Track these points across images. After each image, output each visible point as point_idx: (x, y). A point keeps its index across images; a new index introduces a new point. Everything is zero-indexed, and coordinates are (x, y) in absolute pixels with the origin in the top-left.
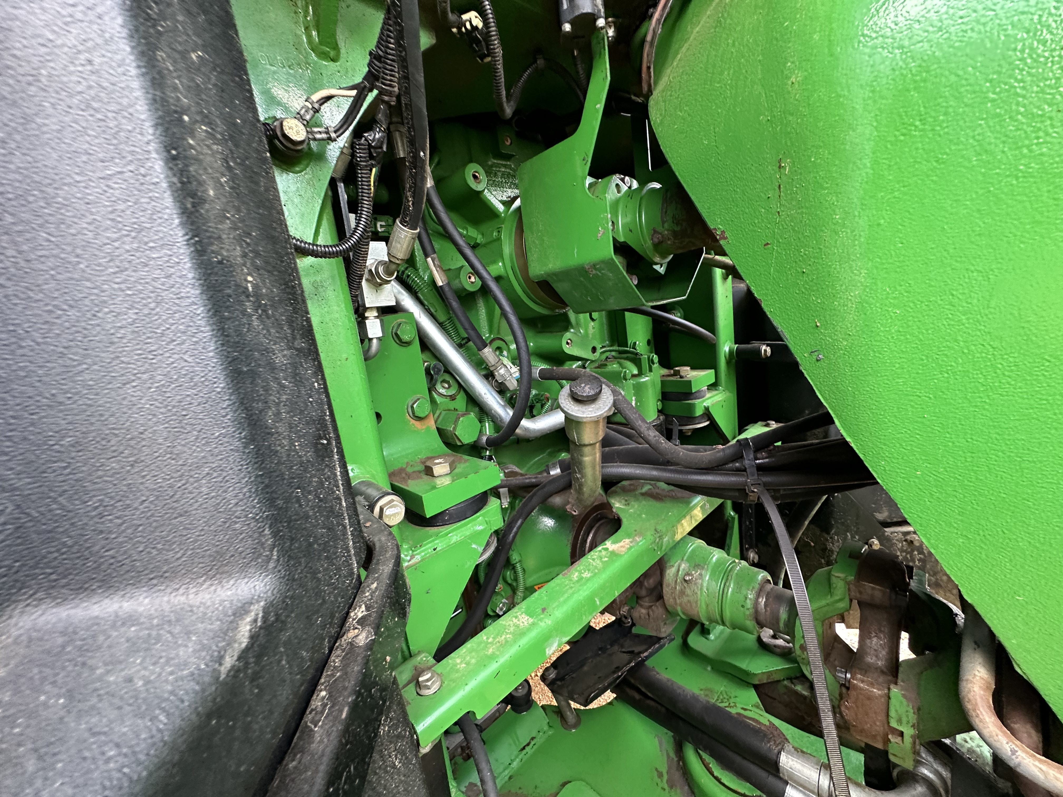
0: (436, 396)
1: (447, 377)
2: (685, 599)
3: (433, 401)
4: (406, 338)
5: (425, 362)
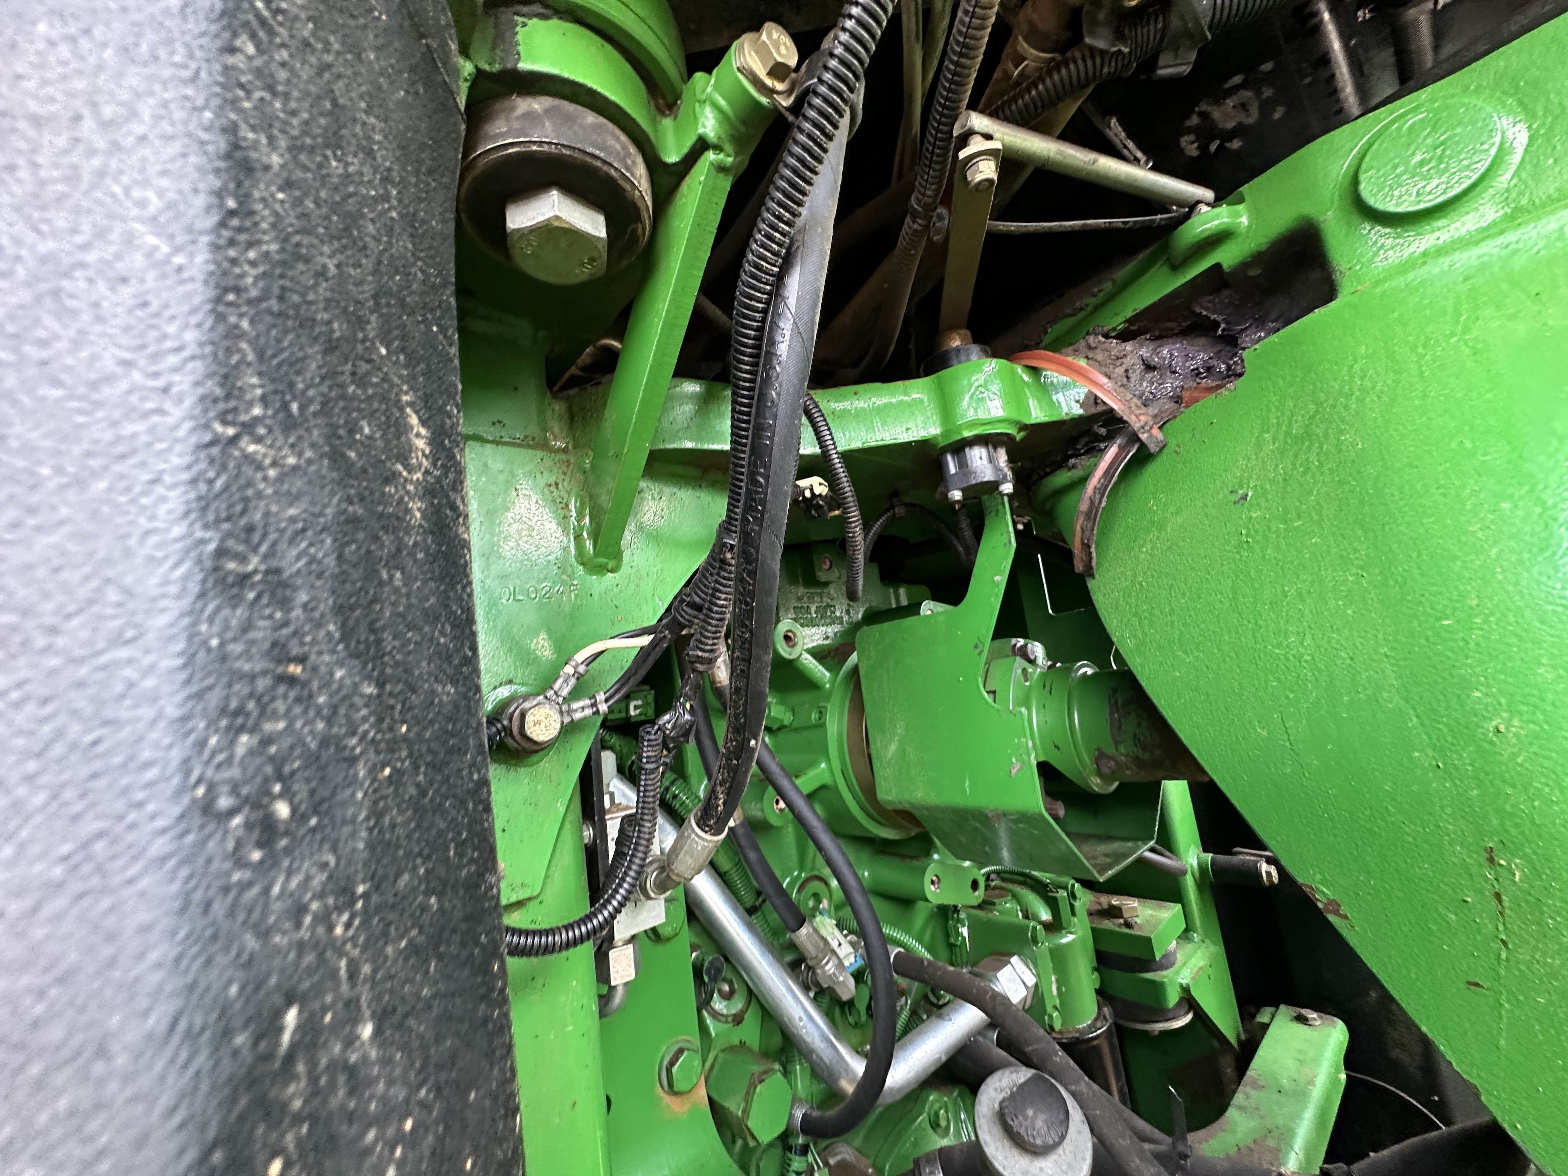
4: (668, 931)
5: (693, 948)
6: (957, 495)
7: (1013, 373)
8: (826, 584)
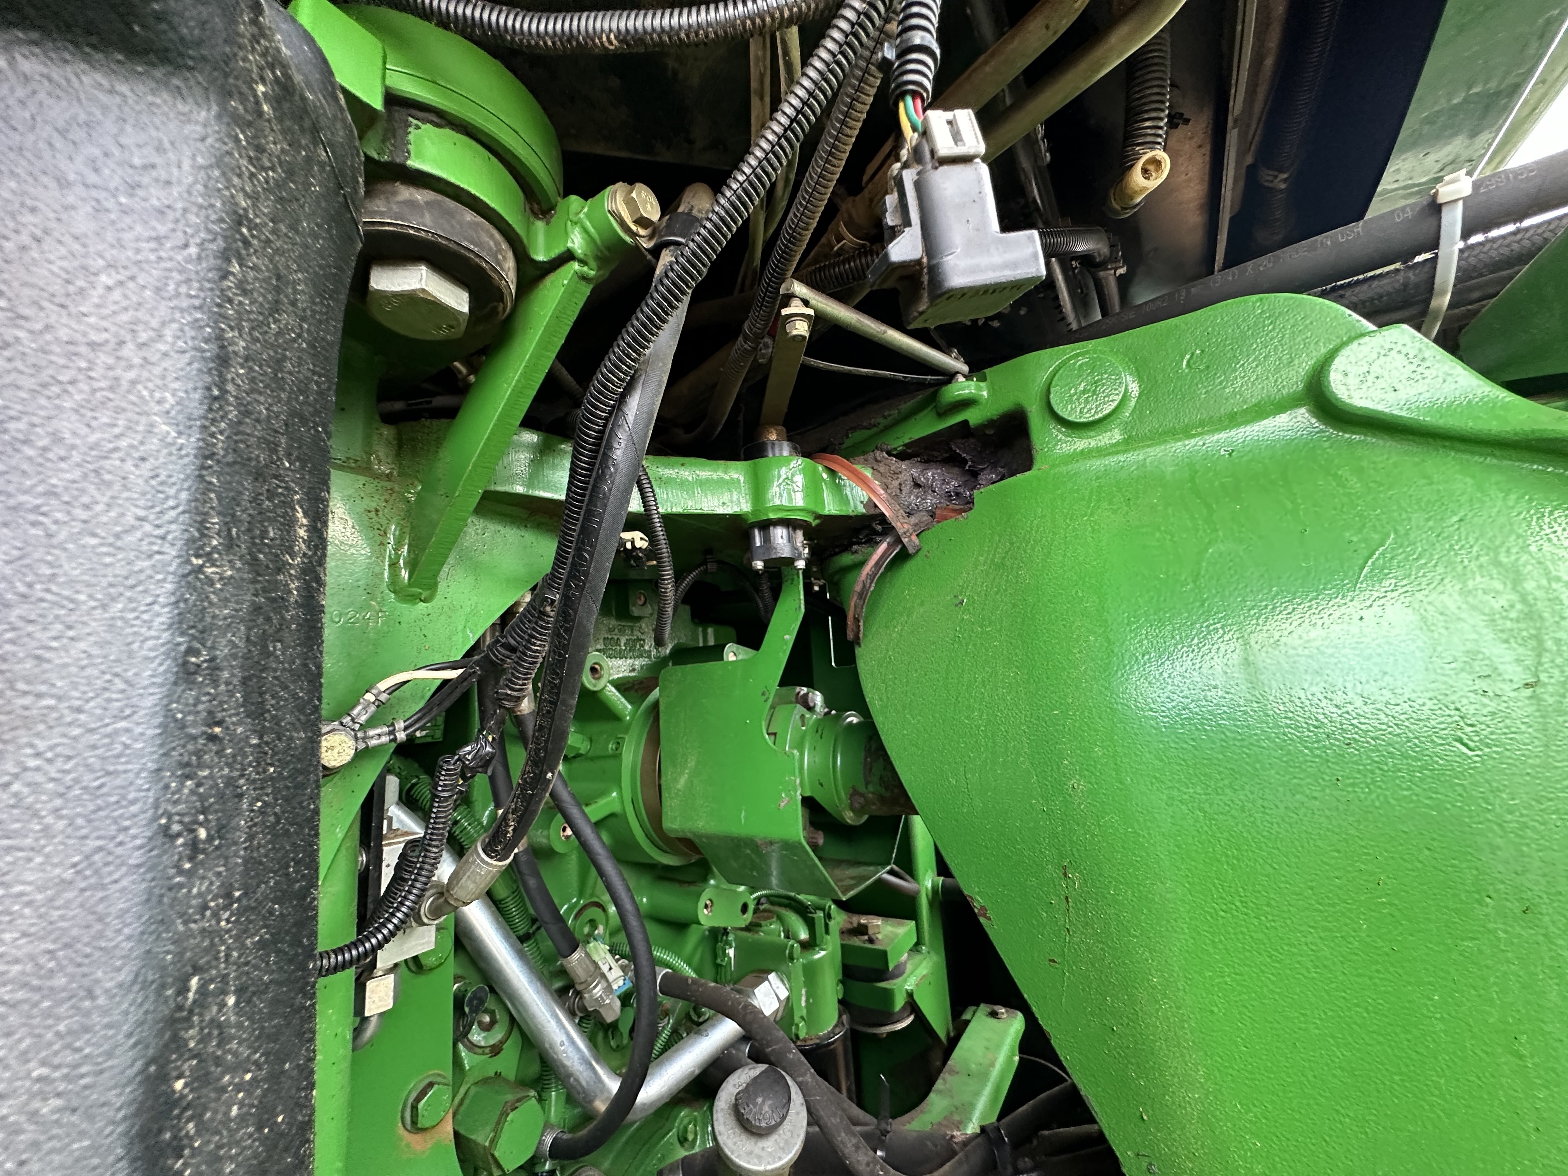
0: (464, 1051)
1: (491, 1002)
3: (457, 1069)
4: (432, 961)
5: (457, 979)
6: (759, 565)
7: (815, 470)
8: (639, 619)
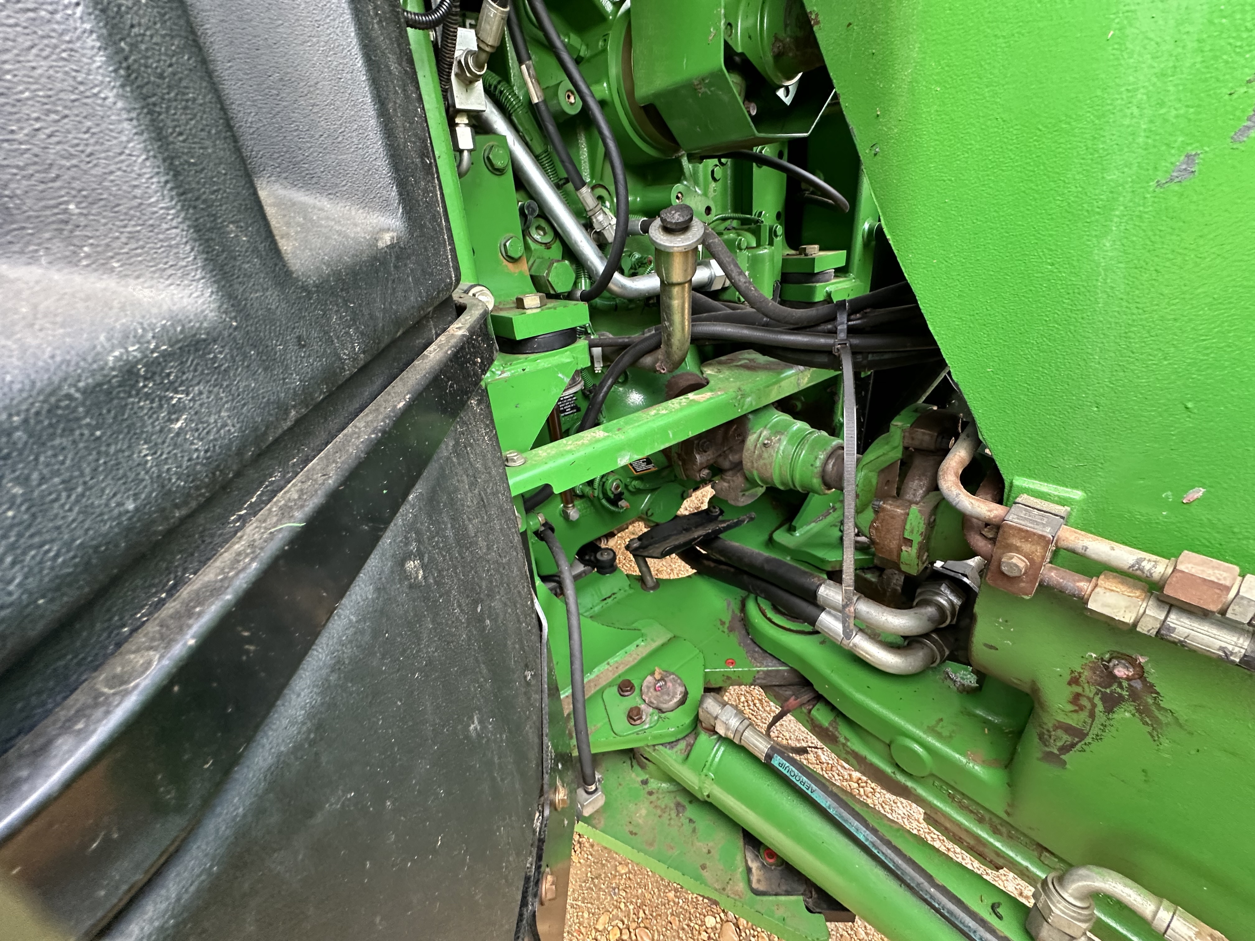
0: (530, 241)
1: (543, 223)
2: (762, 462)
3: (527, 247)
4: (499, 164)
